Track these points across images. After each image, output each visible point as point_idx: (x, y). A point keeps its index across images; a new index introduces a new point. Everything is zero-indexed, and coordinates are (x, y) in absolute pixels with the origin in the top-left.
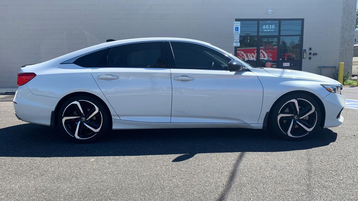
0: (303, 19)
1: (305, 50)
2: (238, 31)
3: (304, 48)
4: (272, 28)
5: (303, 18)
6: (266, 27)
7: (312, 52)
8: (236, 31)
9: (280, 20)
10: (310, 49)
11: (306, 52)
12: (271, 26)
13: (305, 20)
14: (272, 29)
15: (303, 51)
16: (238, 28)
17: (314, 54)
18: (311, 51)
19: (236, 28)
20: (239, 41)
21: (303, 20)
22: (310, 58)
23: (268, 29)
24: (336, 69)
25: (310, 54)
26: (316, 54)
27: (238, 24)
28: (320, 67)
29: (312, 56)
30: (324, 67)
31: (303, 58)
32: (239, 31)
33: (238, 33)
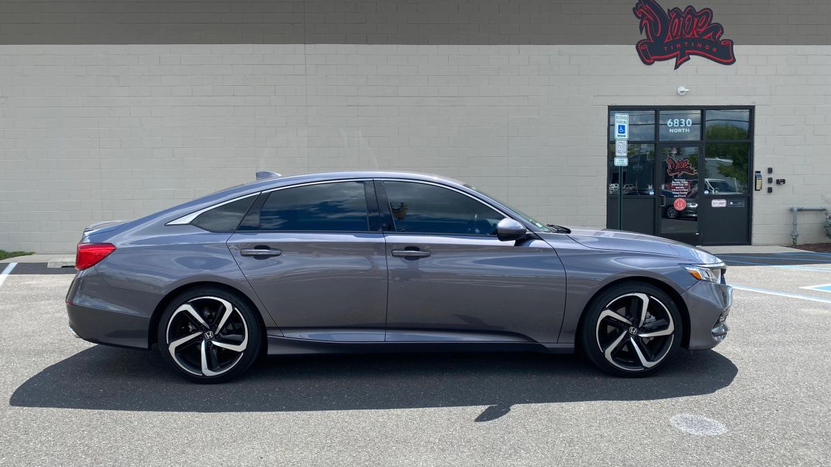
0: (754, 107)
1: (759, 172)
2: (624, 133)
3: (756, 168)
4: (688, 125)
5: (753, 105)
6: (673, 122)
7: (775, 177)
8: (620, 134)
9: (703, 109)
10: (770, 171)
11: (760, 176)
12: (685, 122)
13: (756, 108)
14: (687, 128)
15: (754, 174)
16: (623, 127)
17: (778, 182)
18: (770, 176)
19: (619, 126)
20: (625, 154)
21: (751, 109)
22: (770, 190)
23: (679, 127)
24: (826, 214)
25: (770, 180)
26: (784, 181)
27: (622, 119)
28: (792, 210)
29: (773, 185)
30: (800, 210)
31: (756, 190)
32: (626, 134)
33: (623, 137)
